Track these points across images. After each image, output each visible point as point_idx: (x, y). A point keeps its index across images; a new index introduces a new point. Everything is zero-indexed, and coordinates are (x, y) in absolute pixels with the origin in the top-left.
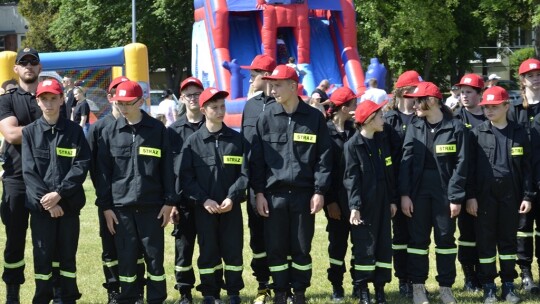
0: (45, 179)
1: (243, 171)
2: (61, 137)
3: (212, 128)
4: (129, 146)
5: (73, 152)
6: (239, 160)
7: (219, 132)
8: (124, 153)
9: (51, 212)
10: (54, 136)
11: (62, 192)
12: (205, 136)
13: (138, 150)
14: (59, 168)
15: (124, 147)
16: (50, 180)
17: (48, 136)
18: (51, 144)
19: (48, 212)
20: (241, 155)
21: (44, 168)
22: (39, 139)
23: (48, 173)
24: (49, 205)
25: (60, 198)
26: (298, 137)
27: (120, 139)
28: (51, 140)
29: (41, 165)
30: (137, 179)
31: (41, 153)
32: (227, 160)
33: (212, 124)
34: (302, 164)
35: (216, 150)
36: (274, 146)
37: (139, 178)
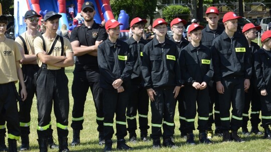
0: (113, 72)
1: (211, 67)
2: (119, 50)
3: (195, 45)
4: (160, 55)
5: (126, 58)
6: (209, 62)
7: (198, 47)
8: (158, 58)
9: (118, 89)
10: (115, 49)
11: (123, 79)
12: (192, 49)
13: (166, 57)
14: (120, 66)
15: (158, 55)
16: (116, 73)
17: (112, 49)
18: (114, 54)
19: (116, 90)
20: (210, 60)
21: (112, 66)
22: (108, 51)
23: (114, 69)
24: (117, 86)
25: (122, 82)
26: (238, 50)
27: (156, 51)
28: (114, 51)
29: (111, 65)
30: (166, 72)
31: (110, 59)
32: (203, 62)
33: (195, 43)
34: (241, 64)
35: (198, 56)
36: (226, 56)
37: (167, 71)
